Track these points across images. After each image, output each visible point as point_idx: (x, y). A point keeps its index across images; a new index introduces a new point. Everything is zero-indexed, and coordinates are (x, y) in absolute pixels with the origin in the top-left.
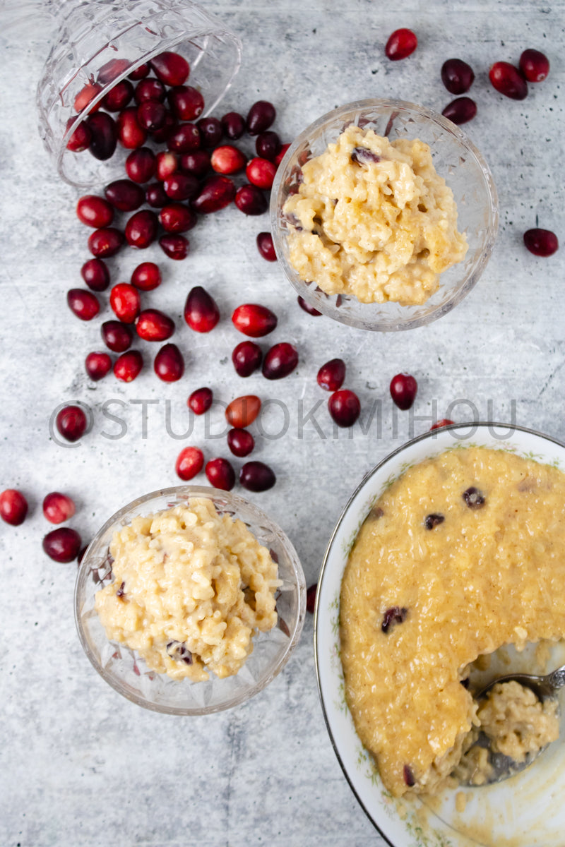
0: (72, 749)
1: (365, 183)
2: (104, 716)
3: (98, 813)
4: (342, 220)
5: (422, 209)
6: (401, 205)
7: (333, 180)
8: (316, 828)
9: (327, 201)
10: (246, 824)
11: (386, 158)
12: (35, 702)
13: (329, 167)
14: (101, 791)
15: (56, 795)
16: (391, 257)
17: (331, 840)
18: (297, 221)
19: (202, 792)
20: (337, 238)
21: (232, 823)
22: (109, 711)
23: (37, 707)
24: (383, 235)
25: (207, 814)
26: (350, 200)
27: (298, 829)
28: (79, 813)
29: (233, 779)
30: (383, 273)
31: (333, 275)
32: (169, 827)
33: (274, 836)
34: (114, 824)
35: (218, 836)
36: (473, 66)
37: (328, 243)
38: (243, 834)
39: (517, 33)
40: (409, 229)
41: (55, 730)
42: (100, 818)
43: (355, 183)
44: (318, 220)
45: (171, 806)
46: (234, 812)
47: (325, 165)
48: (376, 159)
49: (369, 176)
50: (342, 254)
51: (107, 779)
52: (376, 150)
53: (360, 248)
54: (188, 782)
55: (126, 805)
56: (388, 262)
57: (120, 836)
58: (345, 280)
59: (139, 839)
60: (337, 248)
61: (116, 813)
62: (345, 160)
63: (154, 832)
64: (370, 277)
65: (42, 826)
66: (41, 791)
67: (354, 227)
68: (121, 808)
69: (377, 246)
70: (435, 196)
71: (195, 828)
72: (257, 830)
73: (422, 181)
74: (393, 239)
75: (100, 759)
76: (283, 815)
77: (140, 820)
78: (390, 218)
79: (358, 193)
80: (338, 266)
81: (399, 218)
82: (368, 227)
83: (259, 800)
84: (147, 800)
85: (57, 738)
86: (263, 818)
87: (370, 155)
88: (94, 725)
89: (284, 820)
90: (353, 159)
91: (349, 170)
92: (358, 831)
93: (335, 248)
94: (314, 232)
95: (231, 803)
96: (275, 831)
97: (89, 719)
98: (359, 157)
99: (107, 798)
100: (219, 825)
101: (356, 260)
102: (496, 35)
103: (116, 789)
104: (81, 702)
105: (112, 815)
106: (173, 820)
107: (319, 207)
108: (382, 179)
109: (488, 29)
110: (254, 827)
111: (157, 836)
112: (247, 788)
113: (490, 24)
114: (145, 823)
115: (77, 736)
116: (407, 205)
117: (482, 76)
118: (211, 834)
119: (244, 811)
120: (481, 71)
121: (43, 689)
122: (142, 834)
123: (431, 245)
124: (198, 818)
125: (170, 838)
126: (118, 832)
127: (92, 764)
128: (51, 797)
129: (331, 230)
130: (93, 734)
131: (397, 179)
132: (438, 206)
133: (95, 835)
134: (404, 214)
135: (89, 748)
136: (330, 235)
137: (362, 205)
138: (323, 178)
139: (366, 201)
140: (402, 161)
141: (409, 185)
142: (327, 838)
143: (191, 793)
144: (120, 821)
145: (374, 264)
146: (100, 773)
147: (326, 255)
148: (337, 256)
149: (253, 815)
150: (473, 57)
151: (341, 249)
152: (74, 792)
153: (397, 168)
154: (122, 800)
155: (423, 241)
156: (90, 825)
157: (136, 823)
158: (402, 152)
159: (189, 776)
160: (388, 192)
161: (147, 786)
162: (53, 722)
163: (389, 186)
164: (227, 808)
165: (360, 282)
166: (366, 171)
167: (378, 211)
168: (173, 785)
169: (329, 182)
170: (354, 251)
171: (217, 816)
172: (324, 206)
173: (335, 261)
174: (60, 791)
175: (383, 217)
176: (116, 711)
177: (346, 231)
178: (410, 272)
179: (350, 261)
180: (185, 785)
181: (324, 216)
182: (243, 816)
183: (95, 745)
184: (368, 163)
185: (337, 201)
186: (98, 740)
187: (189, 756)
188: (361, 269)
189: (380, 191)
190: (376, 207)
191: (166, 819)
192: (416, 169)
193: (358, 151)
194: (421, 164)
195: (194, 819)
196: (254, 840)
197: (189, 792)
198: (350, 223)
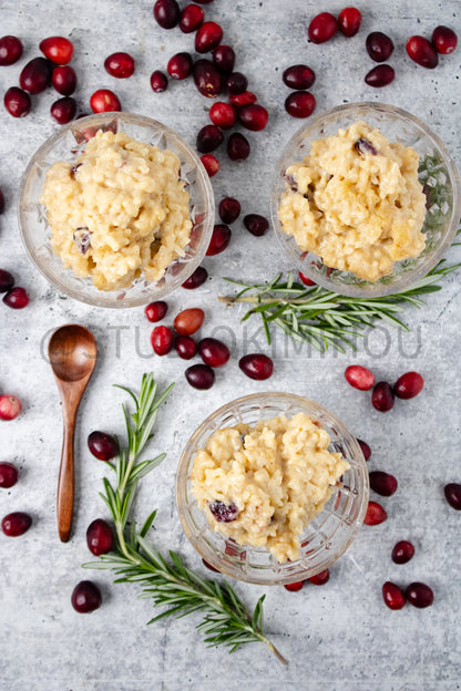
0: (36, 599)
1: (360, 169)
2: (64, 572)
3: (55, 654)
4: (332, 193)
5: (398, 205)
6: (382, 196)
7: (334, 158)
8: (238, 674)
9: (324, 175)
10: (179, 667)
11: (382, 154)
12: (5, 559)
13: (334, 148)
14: (58, 635)
15: (21, 637)
16: (362, 236)
17: (250, 684)
18: (295, 183)
19: (143, 640)
20: (322, 206)
21: (167, 666)
22: (68, 569)
23: (7, 563)
24: (361, 215)
25: (147, 658)
26: (342, 179)
27: (222, 673)
28: (39, 654)
29: (169, 629)
30: (351, 246)
31: (310, 235)
32: (114, 667)
33: (202, 679)
34: (69, 663)
35: (156, 677)
36: (393, 39)
37: (314, 208)
38: (176, 676)
39: (432, 12)
40: (383, 216)
41: (22, 583)
42: (57, 658)
43: (351, 167)
44: (312, 187)
45: (117, 650)
46: (169, 658)
47: (332, 144)
48: (374, 152)
49: (364, 165)
50: (322, 221)
51: (63, 626)
52: (377, 145)
53: (339, 220)
54: (132, 631)
55: (79, 647)
56: (357, 239)
57: (72, 673)
58: (318, 242)
59: (89, 678)
60: (321, 214)
61: (71, 655)
62: (349, 146)
63: (101, 671)
64: (339, 246)
65: (8, 663)
66: (8, 634)
67: (340, 201)
68: (75, 650)
69: (352, 222)
70: (412, 198)
71: (136, 669)
72: (188, 673)
73: (405, 181)
74: (367, 220)
75: (58, 609)
76: (210, 661)
77: (90, 661)
78: (371, 203)
79: (351, 175)
80: (316, 229)
81: (377, 205)
82: (350, 204)
83: (190, 648)
84: (97, 644)
85: (23, 590)
86: (193, 663)
87: (370, 147)
88: (54, 580)
89: (211, 666)
90: (356, 147)
91: (350, 154)
92: (273, 677)
93: (319, 215)
94: (305, 196)
95: (167, 650)
96: (203, 674)
97: (51, 575)
98: (361, 146)
99: (62, 642)
100: (156, 668)
101: (332, 228)
102: (413, 14)
103: (70, 635)
104: (44, 561)
105: (67, 656)
106: (118, 662)
107: (316, 177)
108: (374, 170)
109: (407, 9)
110: (186, 670)
111: (104, 675)
112: (181, 637)
113: (409, 4)
114: (94, 663)
115: (40, 589)
116: (387, 197)
117: (400, 47)
118: (149, 675)
119: (178, 657)
120: (400, 42)
121: (13, 548)
122: (92, 673)
123: (396, 235)
124: (139, 661)
125: (115, 677)
126: (71, 670)
127: (52, 613)
128: (17, 639)
129: (320, 199)
130: (54, 587)
131: (386, 173)
132: (411, 207)
133: (53, 671)
134: (383, 204)
135: (50, 599)
136: (318, 203)
137: (352, 185)
138: (326, 155)
139: (355, 184)
140: (394, 161)
141: (394, 181)
142: (245, 682)
143: (134, 640)
144: (73, 662)
145: (345, 236)
146: (59, 620)
147: (309, 218)
148: (318, 221)
149: (185, 660)
150: (394, 31)
151: (323, 217)
152: (36, 636)
153: (389, 165)
154: (76, 644)
155: (390, 230)
156: (48, 663)
157: (87, 664)
158: (397, 154)
159: (133, 626)
160: (376, 182)
161: (97, 633)
162: (20, 576)
163: (378, 177)
164: (164, 654)
165: (330, 248)
166: (363, 159)
167: (363, 195)
168: (119, 633)
169: (330, 160)
170: (333, 221)
171: (155, 660)
172: (320, 178)
173: (315, 225)
174: (24, 634)
175: (365, 201)
176: (74, 569)
177: (332, 203)
178: (372, 253)
179: (327, 229)
180: (128, 633)
181: (318, 186)
182: (176, 661)
183: (55, 597)
184: (367, 154)
185: (332, 176)
186: (57, 592)
187: (133, 609)
188: (334, 238)
189: (369, 179)
190: (361, 191)
191: (112, 661)
192: (403, 170)
193: (362, 142)
194: (408, 169)
195: (135, 661)
196: (186, 681)
197: (132, 639)
198: (337, 197)
